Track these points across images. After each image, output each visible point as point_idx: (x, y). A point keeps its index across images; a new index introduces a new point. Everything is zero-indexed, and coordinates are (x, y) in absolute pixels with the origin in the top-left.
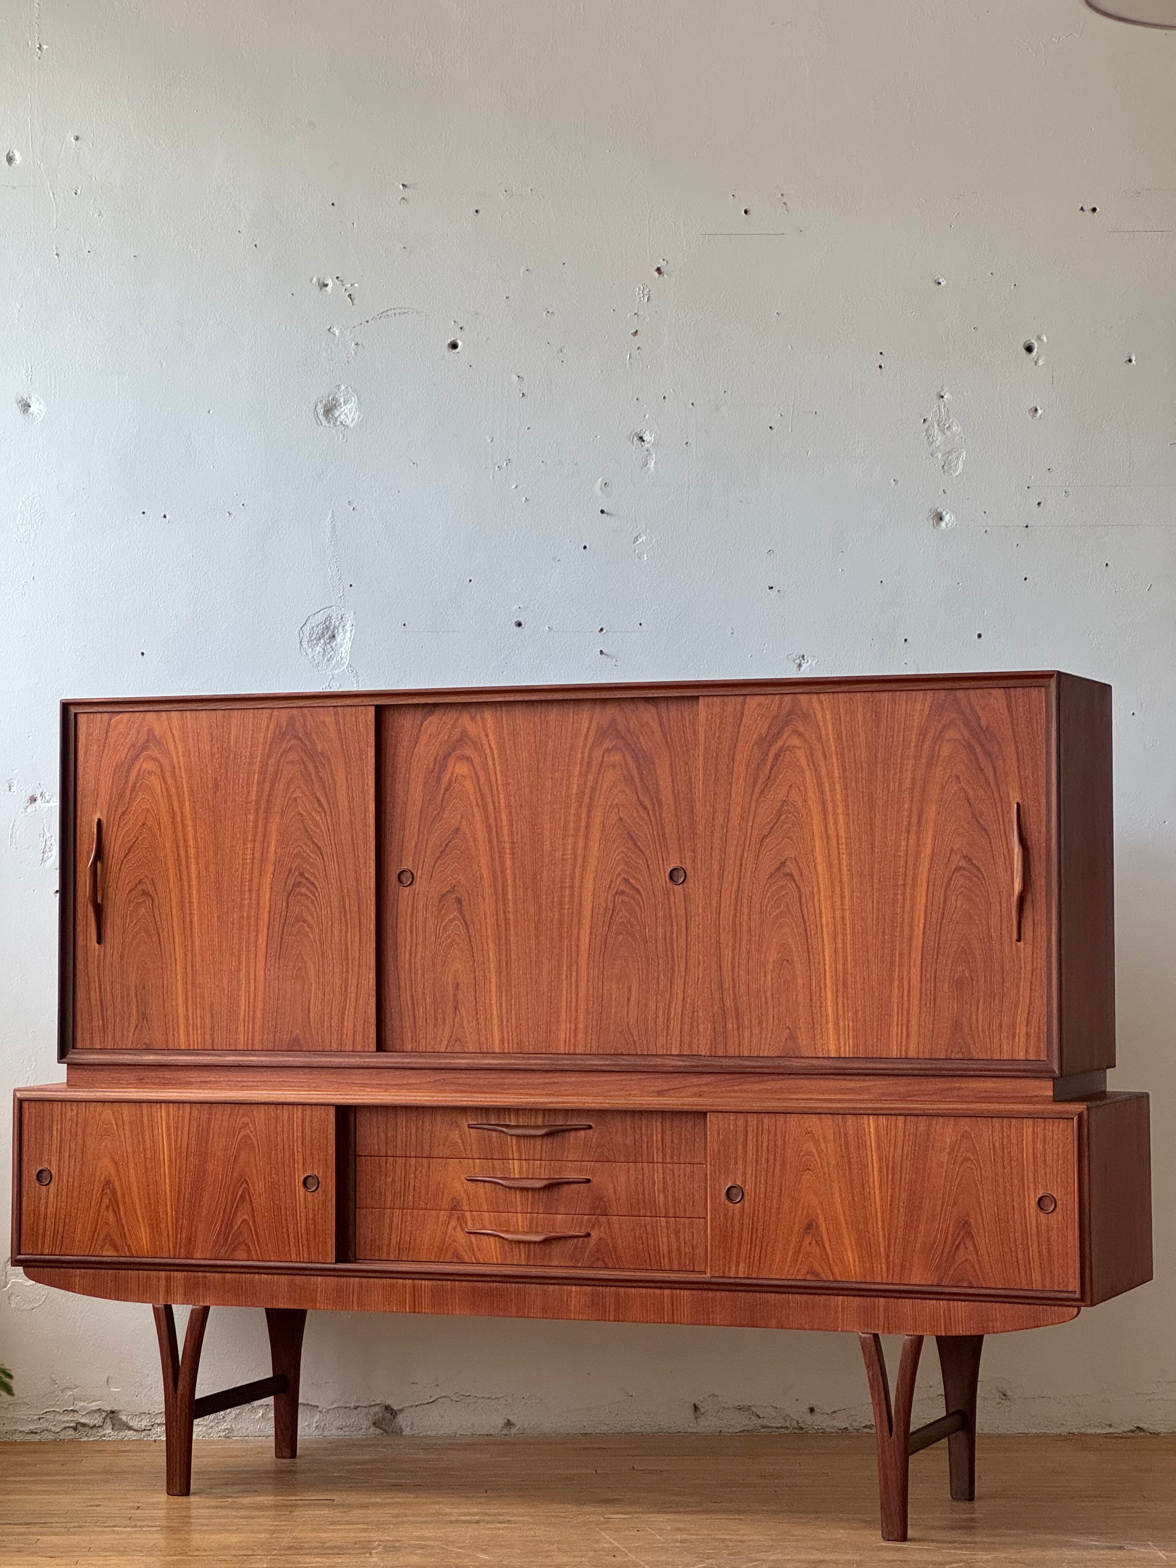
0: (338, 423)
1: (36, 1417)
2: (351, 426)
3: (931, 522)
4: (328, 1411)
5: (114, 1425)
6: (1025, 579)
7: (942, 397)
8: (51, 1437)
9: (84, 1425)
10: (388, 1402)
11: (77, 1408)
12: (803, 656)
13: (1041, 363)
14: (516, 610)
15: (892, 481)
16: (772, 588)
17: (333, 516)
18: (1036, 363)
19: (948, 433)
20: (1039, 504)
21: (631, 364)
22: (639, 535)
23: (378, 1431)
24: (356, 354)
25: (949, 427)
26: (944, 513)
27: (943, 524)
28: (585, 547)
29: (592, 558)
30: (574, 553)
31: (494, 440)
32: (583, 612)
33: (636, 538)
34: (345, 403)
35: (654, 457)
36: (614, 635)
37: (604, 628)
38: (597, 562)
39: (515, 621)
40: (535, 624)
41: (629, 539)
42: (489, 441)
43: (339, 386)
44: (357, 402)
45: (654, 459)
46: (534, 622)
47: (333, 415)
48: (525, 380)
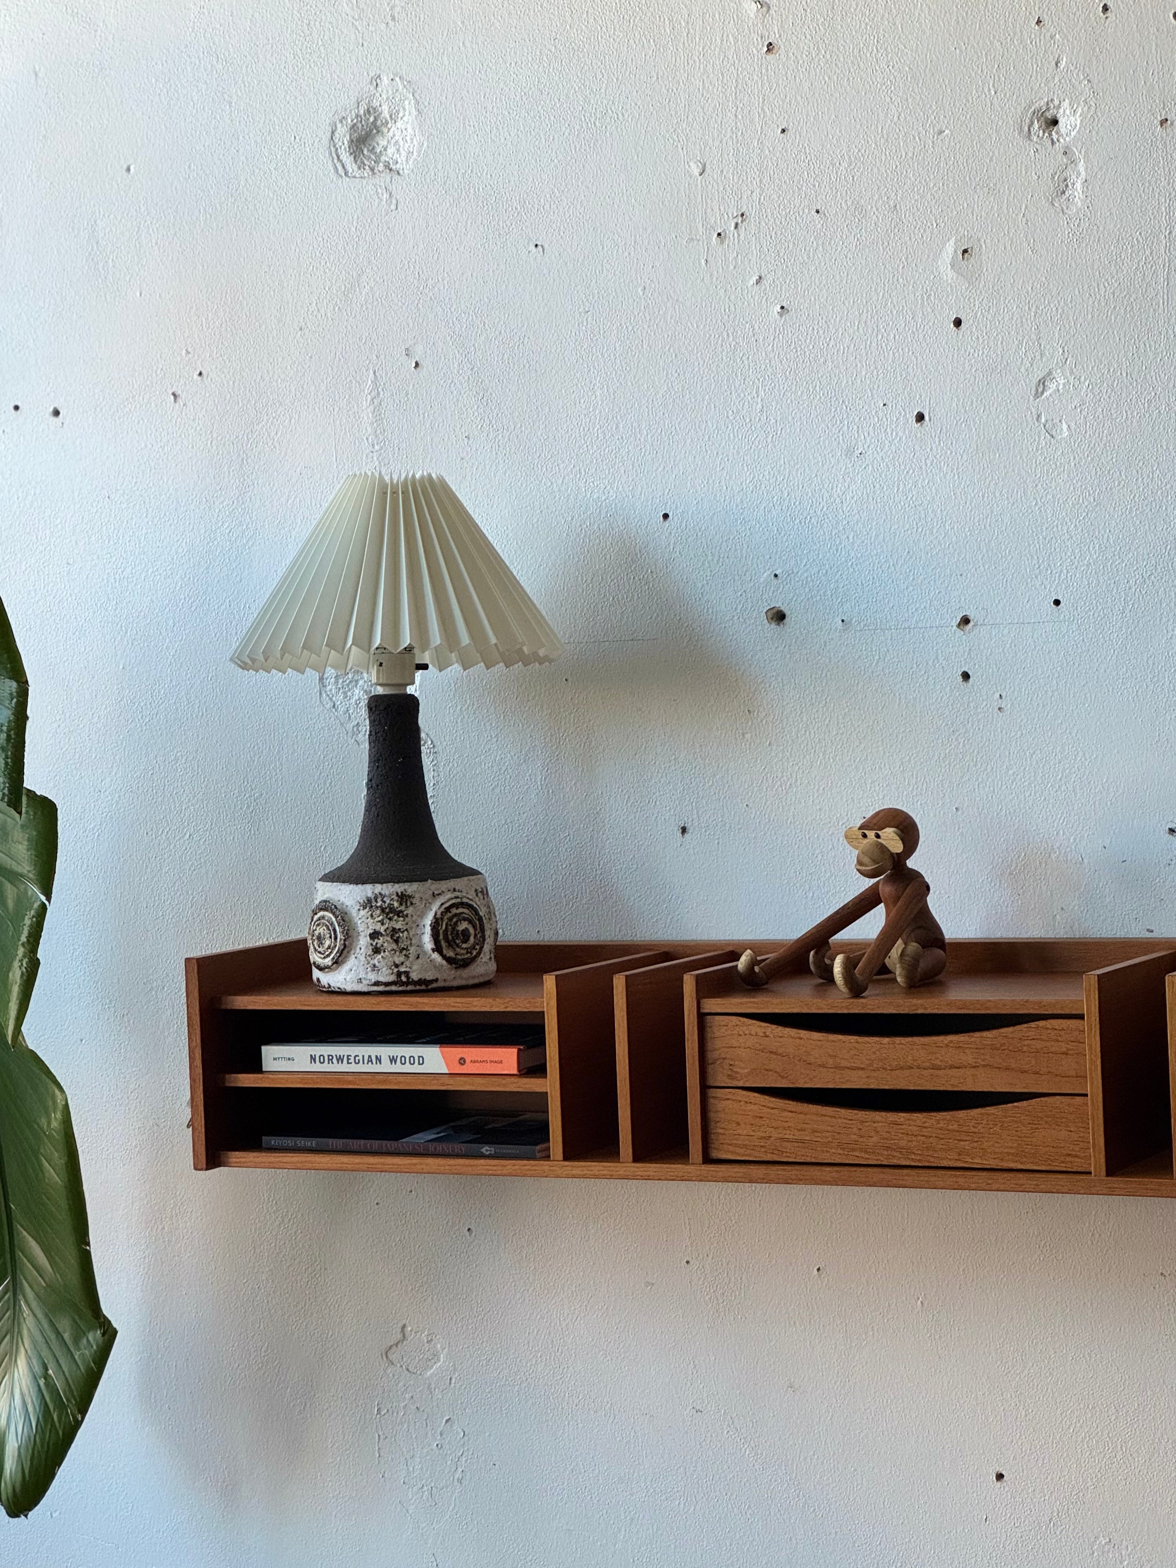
0: (381, 167)
2: (408, 171)
14: (769, 582)
17: (375, 386)
28: (920, 417)
29: (937, 442)
30: (894, 434)
31: (708, 170)
32: (918, 577)
33: (1042, 382)
34: (394, 117)
35: (1081, 167)
36: (994, 633)
37: (971, 618)
38: (949, 452)
39: (768, 608)
40: (814, 615)
41: (1023, 389)
42: (696, 172)
43: (376, 81)
44: (414, 112)
45: (1083, 173)
46: (812, 609)
47: (372, 151)
48: (772, 12)
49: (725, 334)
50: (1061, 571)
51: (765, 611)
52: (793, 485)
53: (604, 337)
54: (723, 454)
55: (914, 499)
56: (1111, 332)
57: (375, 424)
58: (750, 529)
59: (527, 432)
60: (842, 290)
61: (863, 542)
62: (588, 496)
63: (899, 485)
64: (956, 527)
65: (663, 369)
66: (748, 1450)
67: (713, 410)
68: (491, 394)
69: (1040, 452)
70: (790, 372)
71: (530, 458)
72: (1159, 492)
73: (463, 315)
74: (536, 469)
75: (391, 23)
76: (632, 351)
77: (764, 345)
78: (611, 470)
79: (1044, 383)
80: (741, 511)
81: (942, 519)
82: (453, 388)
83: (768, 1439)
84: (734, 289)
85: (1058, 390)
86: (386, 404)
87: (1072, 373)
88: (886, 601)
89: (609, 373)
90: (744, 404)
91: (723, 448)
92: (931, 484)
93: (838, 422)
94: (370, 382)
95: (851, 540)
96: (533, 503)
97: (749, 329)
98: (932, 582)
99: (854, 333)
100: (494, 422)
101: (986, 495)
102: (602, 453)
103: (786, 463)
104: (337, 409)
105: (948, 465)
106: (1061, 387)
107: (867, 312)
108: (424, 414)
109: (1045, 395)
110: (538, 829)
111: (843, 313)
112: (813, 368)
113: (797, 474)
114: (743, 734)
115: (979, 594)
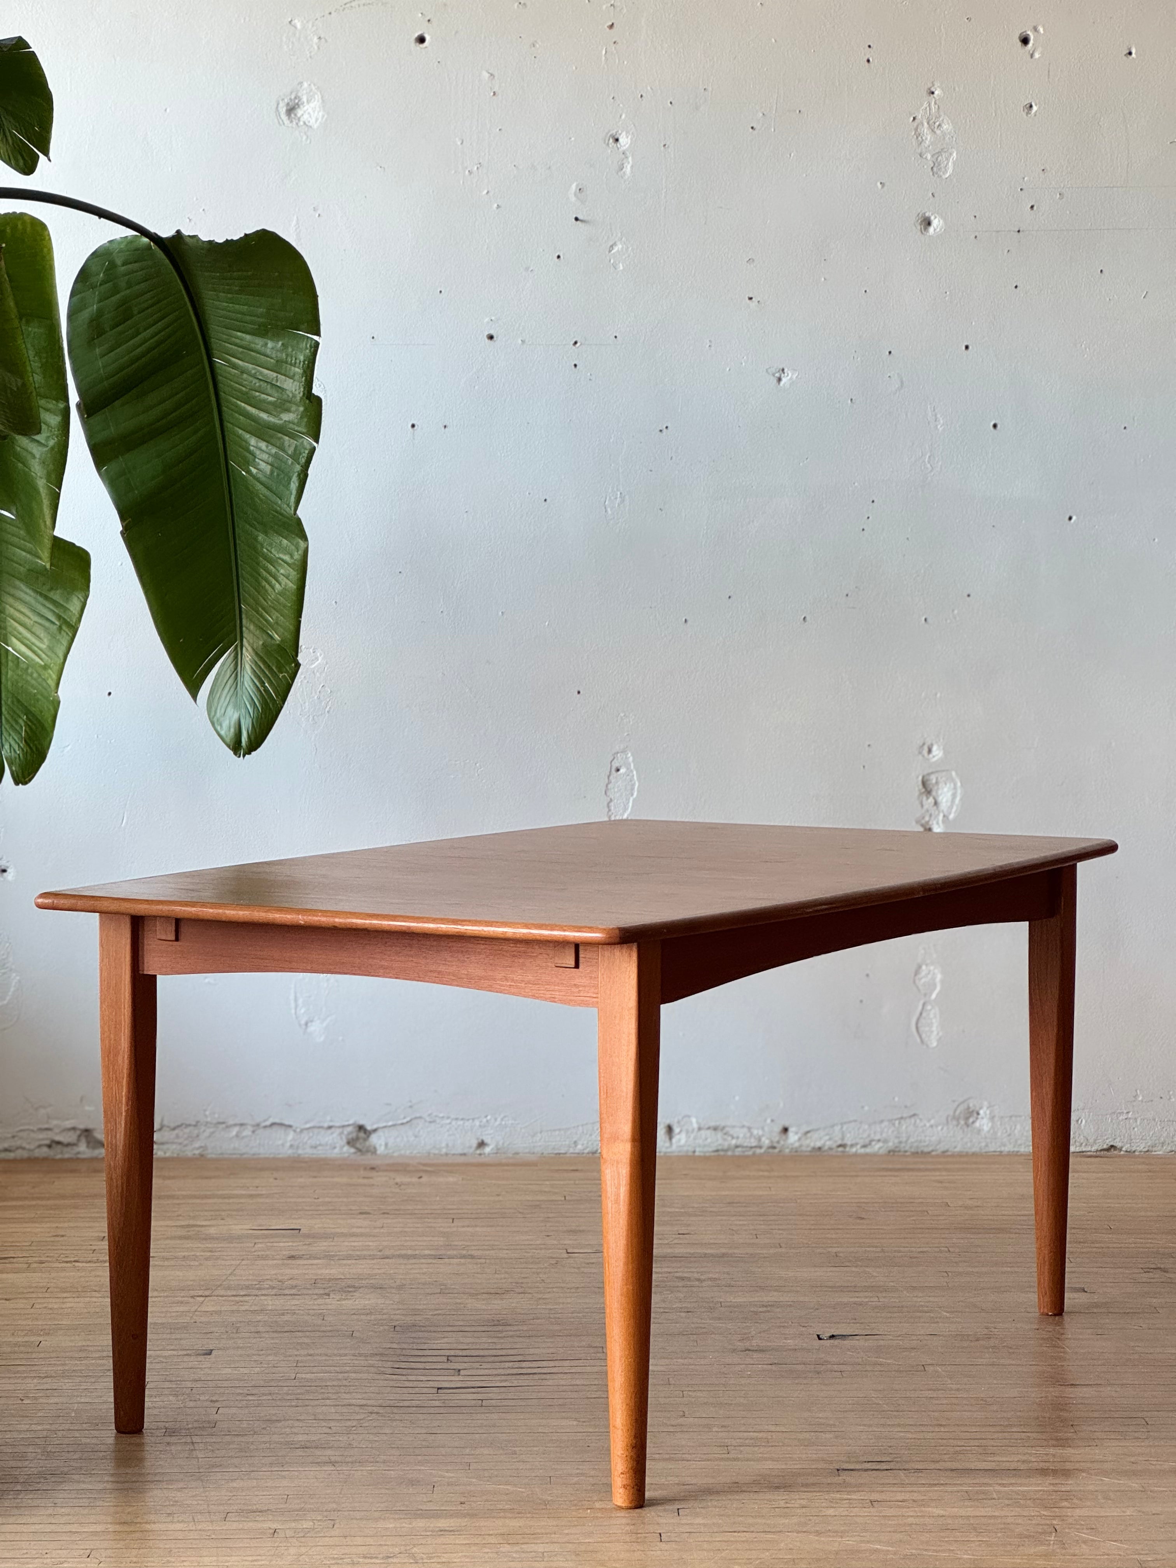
0: (301, 123)
1: (9, 1135)
2: (315, 126)
3: (919, 227)
4: (302, 1131)
5: (88, 1143)
6: (1016, 287)
7: (933, 93)
8: (25, 1154)
9: (59, 1143)
10: (361, 1122)
11: (50, 1126)
12: (783, 370)
13: (1037, 55)
14: (488, 323)
15: (879, 184)
16: (751, 299)
17: (298, 223)
18: (1032, 56)
19: (938, 132)
20: (1032, 207)
21: (606, 59)
22: (615, 244)
23: (353, 1150)
24: (319, 48)
25: (939, 125)
26: (932, 218)
27: (931, 230)
28: (559, 257)
29: (566, 268)
30: (547, 263)
31: (464, 142)
32: (556, 325)
33: (612, 246)
34: (308, 102)
35: (630, 159)
36: (588, 348)
37: (578, 342)
38: (571, 272)
40: (509, 337)
41: (603, 248)
42: (459, 143)
43: (301, 83)
44: (320, 101)
45: (631, 162)
46: (508, 335)
47: (296, 115)
48: (496, 78)
49: (471, 214)
50: (618, 324)
51: (486, 334)
52: (501, 281)
53: (413, 211)
54: (468, 266)
55: (555, 291)
58: (480, 299)
59: (374, 249)
61: (532, 308)
62: (404, 280)
63: (548, 284)
64: (573, 304)
65: (441, 227)
67: (464, 246)
68: (356, 231)
69: (610, 275)
70: (500, 233)
71: (375, 261)
72: (660, 295)
73: (343, 195)
74: (378, 266)
75: (309, 59)
76: (426, 218)
77: (489, 221)
78: (415, 269)
80: (476, 291)
81: (567, 300)
82: (337, 227)
87: (624, 243)
88: (542, 333)
90: (479, 245)
91: (469, 263)
92: (563, 285)
93: (522, 256)
94: (294, 221)
95: (527, 307)
96: (377, 282)
97: (482, 214)
98: (561, 326)
99: (530, 218)
100: (357, 244)
101: (587, 291)
102: (411, 262)
103: (498, 272)
105: (571, 278)
106: (620, 249)
107: (536, 210)
108: (322, 237)
109: (613, 251)
112: (511, 232)
113: (502, 277)
115: (582, 332)
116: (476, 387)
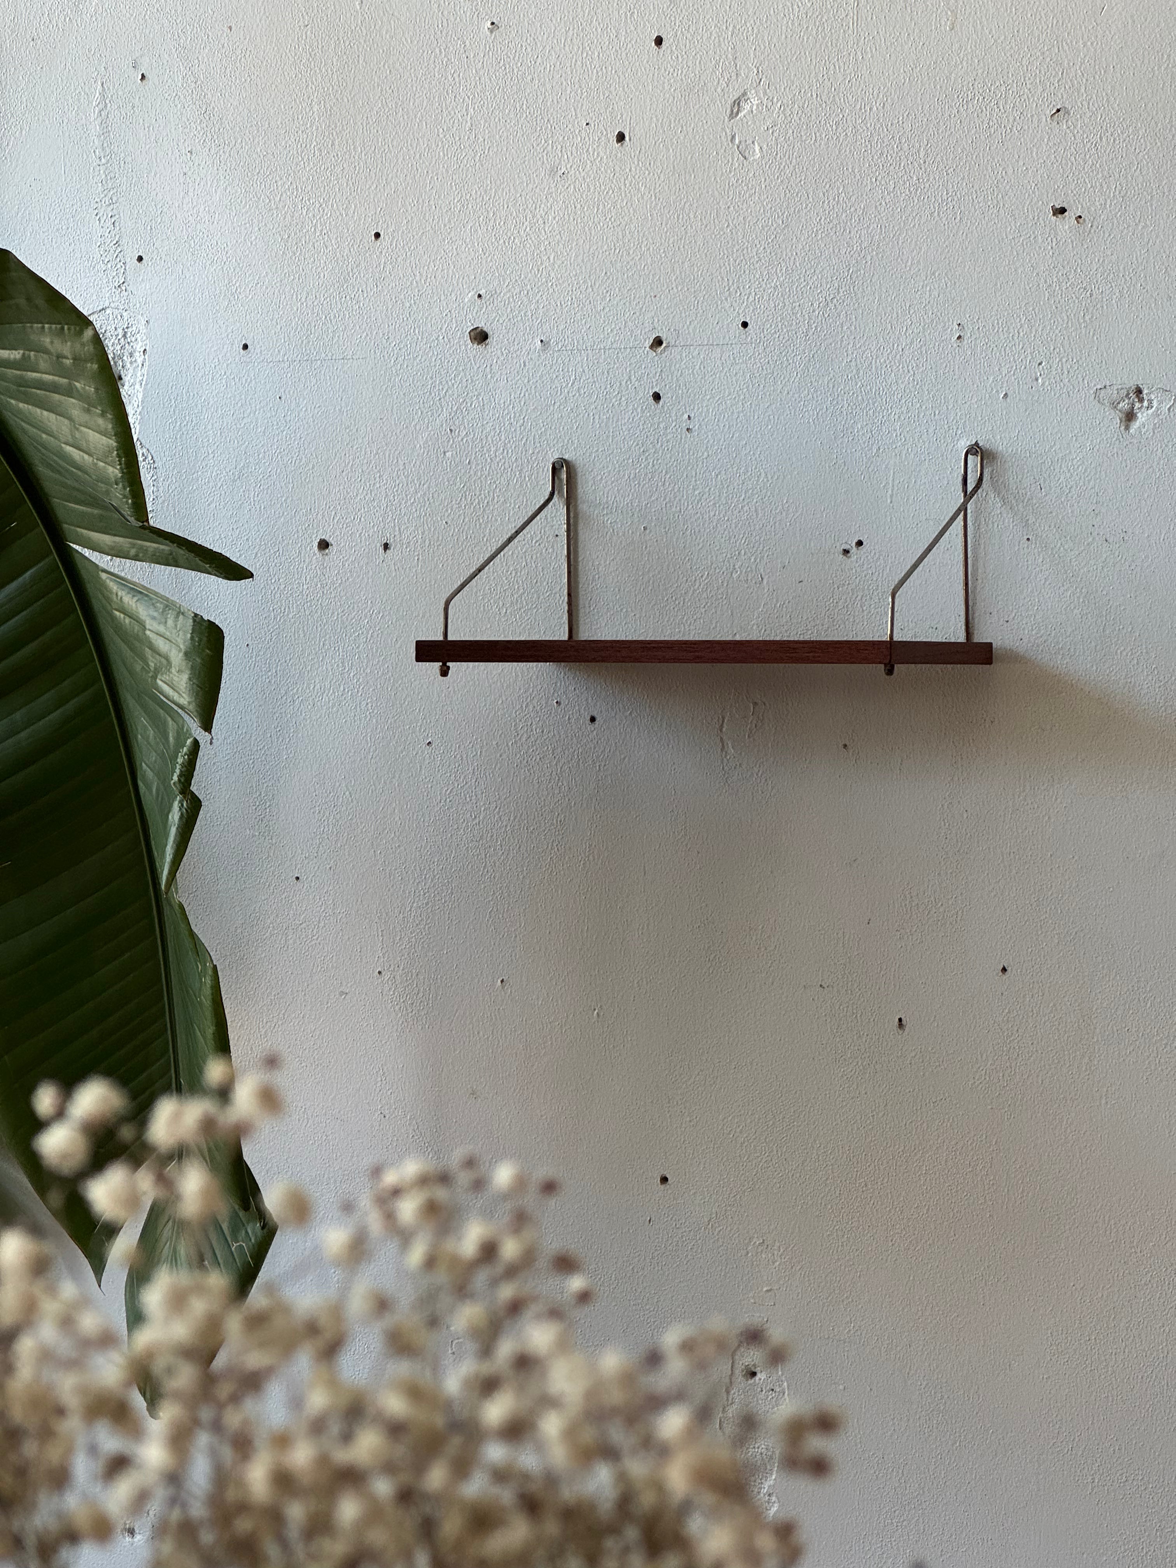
12: (1139, 391)
14: (474, 302)
16: (1063, 211)
28: (621, 137)
29: (636, 163)
30: (596, 154)
32: (614, 300)
33: (737, 103)
36: (684, 355)
37: (664, 339)
38: (647, 172)
39: (472, 328)
40: (515, 335)
41: (718, 109)
46: (513, 329)
49: (437, 50)
50: (750, 294)
51: (468, 331)
52: (499, 204)
53: (322, 52)
54: (433, 173)
55: (613, 219)
56: (803, 53)
57: (102, 137)
58: (456, 249)
59: (247, 147)
60: (550, 7)
61: (563, 263)
62: (305, 213)
63: (598, 205)
64: (651, 249)
65: (378, 85)
66: (431, 1154)
67: (425, 127)
68: (214, 108)
69: (732, 174)
70: (498, 90)
71: (249, 174)
72: (844, 215)
73: (188, 27)
74: (255, 185)
76: (348, 66)
77: (474, 61)
78: (327, 188)
79: (739, 104)
80: (449, 231)
81: (638, 239)
82: (177, 102)
83: (450, 1144)
84: (447, 4)
85: (752, 112)
86: (113, 116)
87: (765, 93)
88: (584, 322)
89: (326, 89)
90: (454, 122)
91: (433, 166)
92: (629, 204)
93: (543, 141)
94: (98, 94)
95: (552, 261)
96: (252, 220)
97: (460, 45)
98: (627, 304)
99: (560, 50)
100: (215, 137)
101: (681, 216)
102: (318, 171)
103: (493, 182)
104: (66, 121)
105: (645, 186)
106: (755, 107)
107: (573, 30)
108: (149, 127)
109: (739, 116)
110: (250, 545)
111: (551, 30)
112: (520, 86)
113: (502, 194)
114: (445, 453)
115: (671, 316)
116: (449, 454)
